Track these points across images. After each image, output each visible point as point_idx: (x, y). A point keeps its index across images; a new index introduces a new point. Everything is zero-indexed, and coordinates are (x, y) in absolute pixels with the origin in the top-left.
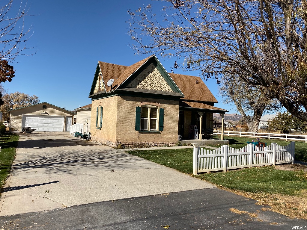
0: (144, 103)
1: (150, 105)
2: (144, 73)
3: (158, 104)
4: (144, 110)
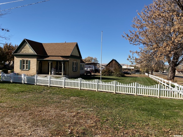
0: (23, 59)
1: (26, 59)
2: (23, 46)
3: (28, 59)
4: (24, 61)
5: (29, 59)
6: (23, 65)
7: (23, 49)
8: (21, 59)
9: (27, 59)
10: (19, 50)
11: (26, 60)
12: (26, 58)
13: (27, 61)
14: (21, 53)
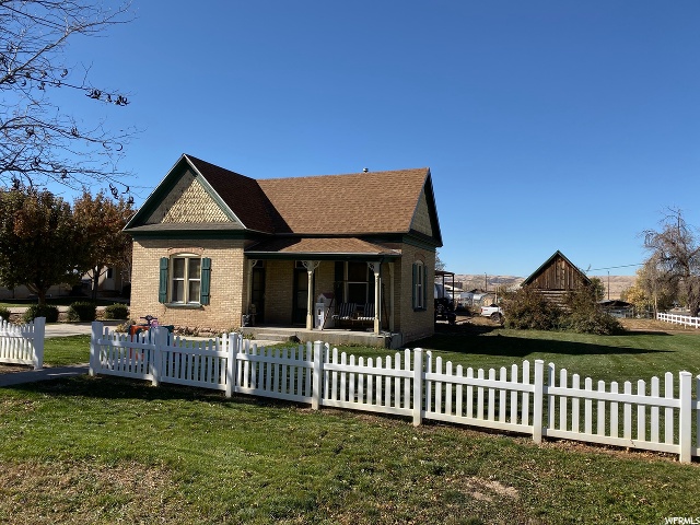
0: (175, 250)
1: (187, 253)
2: (174, 192)
3: (199, 250)
4: (178, 262)
5: (205, 253)
6: (176, 283)
7: (177, 206)
8: (164, 253)
9: (194, 250)
10: (157, 212)
11: (191, 259)
12: (189, 246)
13: (194, 262)
14: (164, 224)
